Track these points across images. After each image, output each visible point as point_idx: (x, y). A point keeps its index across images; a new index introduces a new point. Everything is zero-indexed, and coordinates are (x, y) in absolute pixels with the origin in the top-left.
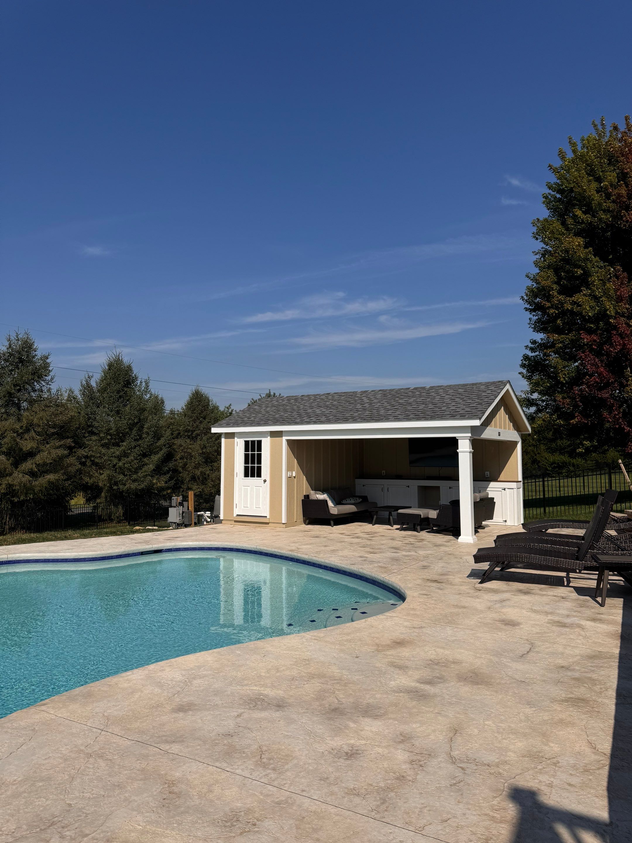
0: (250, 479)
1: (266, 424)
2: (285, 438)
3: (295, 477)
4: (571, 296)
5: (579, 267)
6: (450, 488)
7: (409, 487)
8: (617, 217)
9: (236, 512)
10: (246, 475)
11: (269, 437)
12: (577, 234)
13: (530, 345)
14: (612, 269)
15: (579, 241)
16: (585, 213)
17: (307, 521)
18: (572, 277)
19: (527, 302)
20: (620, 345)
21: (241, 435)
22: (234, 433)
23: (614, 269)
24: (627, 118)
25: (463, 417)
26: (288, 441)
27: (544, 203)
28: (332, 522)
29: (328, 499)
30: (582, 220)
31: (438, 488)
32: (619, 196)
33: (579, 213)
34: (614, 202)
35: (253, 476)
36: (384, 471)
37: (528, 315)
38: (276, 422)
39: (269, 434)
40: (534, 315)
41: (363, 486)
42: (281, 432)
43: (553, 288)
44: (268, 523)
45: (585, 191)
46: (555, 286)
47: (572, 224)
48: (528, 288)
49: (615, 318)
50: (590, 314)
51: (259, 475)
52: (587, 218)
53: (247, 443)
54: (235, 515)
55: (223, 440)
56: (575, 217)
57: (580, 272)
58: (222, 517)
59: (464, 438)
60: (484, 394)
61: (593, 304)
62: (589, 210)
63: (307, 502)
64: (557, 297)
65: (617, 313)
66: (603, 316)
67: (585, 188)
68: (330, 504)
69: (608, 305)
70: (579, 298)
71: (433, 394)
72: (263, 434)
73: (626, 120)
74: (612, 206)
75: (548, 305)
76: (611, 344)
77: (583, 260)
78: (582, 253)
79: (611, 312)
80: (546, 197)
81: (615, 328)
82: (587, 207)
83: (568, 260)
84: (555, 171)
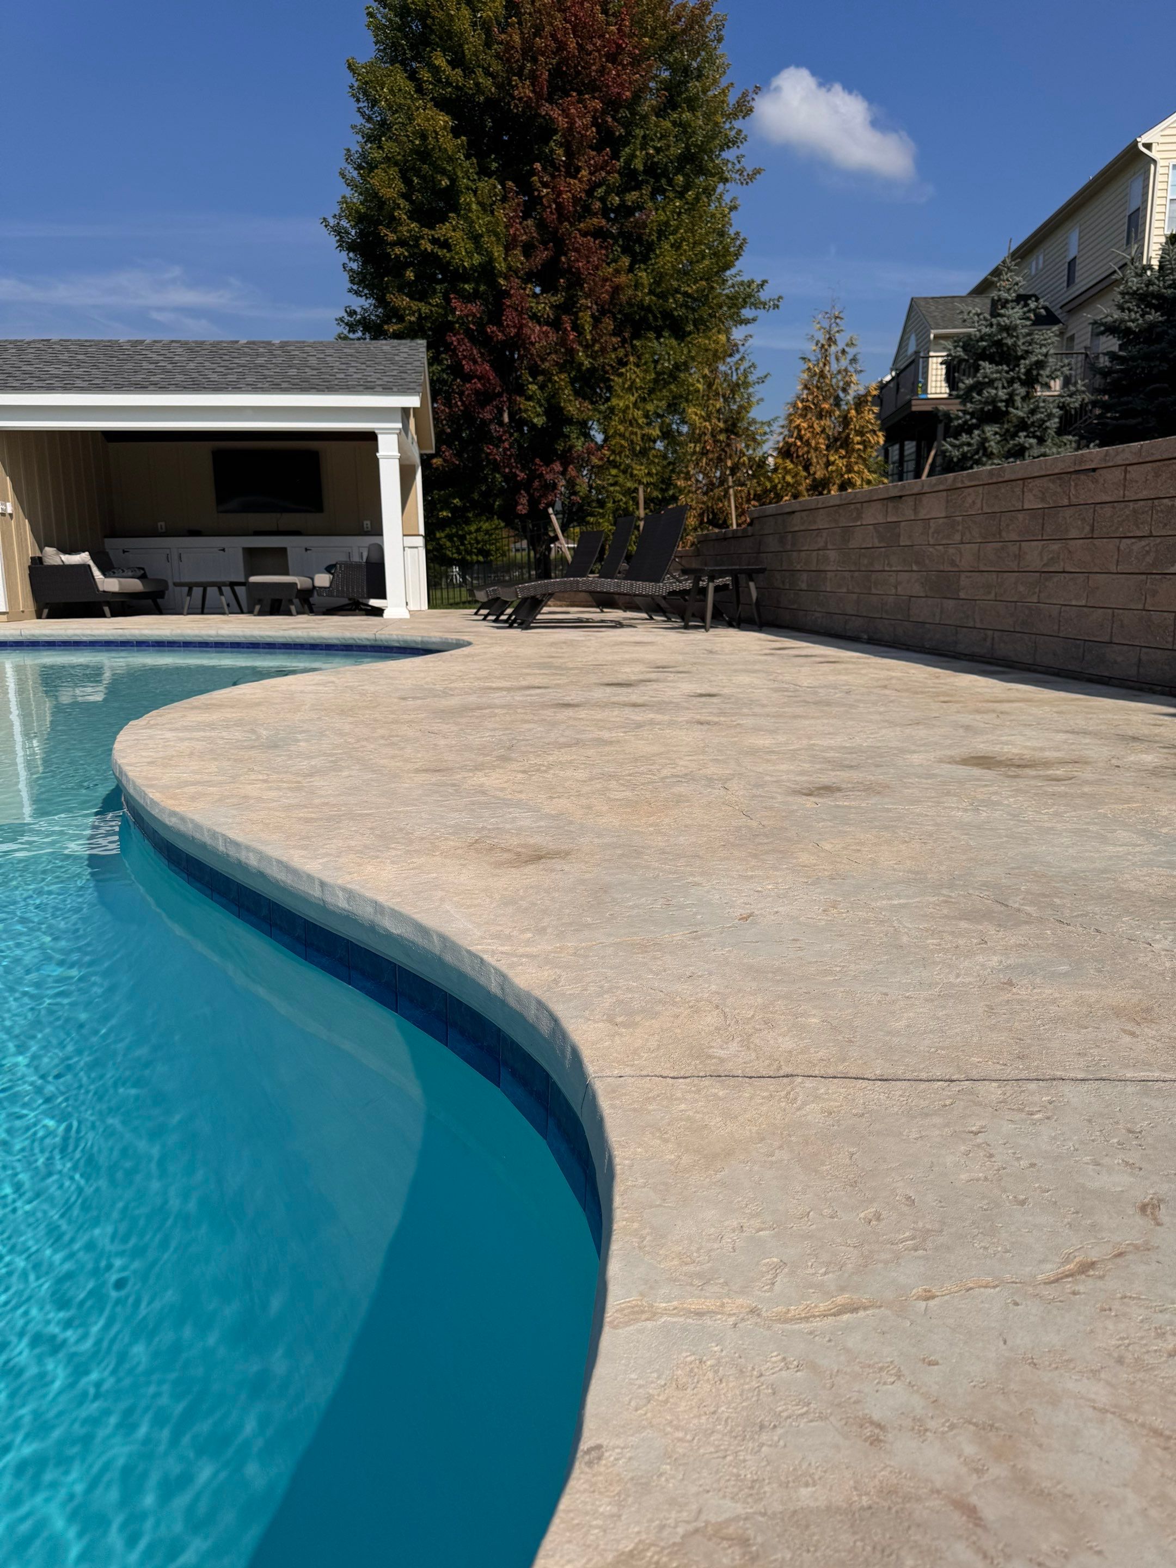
3: (11, 515)
4: (432, 227)
5: (444, 172)
6: (306, 550)
7: (223, 550)
8: (504, 86)
12: (442, 104)
13: (347, 318)
14: (499, 187)
15: (443, 119)
16: (453, 64)
17: (46, 611)
18: (432, 190)
19: (335, 231)
20: (515, 326)
23: (503, 186)
25: (387, 390)
27: (368, 26)
28: (106, 609)
29: (91, 563)
30: (447, 78)
31: (283, 551)
32: (509, 47)
33: (440, 61)
34: (498, 56)
36: (163, 524)
37: (343, 256)
40: (350, 259)
41: (124, 552)
43: (399, 204)
45: (451, 18)
46: (402, 202)
47: (431, 83)
48: (344, 200)
49: (506, 278)
50: (466, 264)
52: (457, 75)
56: (435, 70)
57: (445, 182)
59: (388, 431)
60: (397, 358)
61: (470, 246)
62: (458, 61)
63: (37, 569)
64: (408, 225)
65: (509, 268)
66: (487, 272)
67: (452, 13)
68: (97, 574)
69: (498, 252)
70: (443, 231)
74: (496, 67)
75: (392, 237)
76: (499, 324)
77: (451, 159)
78: (450, 144)
79: (501, 266)
80: (370, 15)
81: (506, 294)
82: (455, 53)
83: (424, 155)
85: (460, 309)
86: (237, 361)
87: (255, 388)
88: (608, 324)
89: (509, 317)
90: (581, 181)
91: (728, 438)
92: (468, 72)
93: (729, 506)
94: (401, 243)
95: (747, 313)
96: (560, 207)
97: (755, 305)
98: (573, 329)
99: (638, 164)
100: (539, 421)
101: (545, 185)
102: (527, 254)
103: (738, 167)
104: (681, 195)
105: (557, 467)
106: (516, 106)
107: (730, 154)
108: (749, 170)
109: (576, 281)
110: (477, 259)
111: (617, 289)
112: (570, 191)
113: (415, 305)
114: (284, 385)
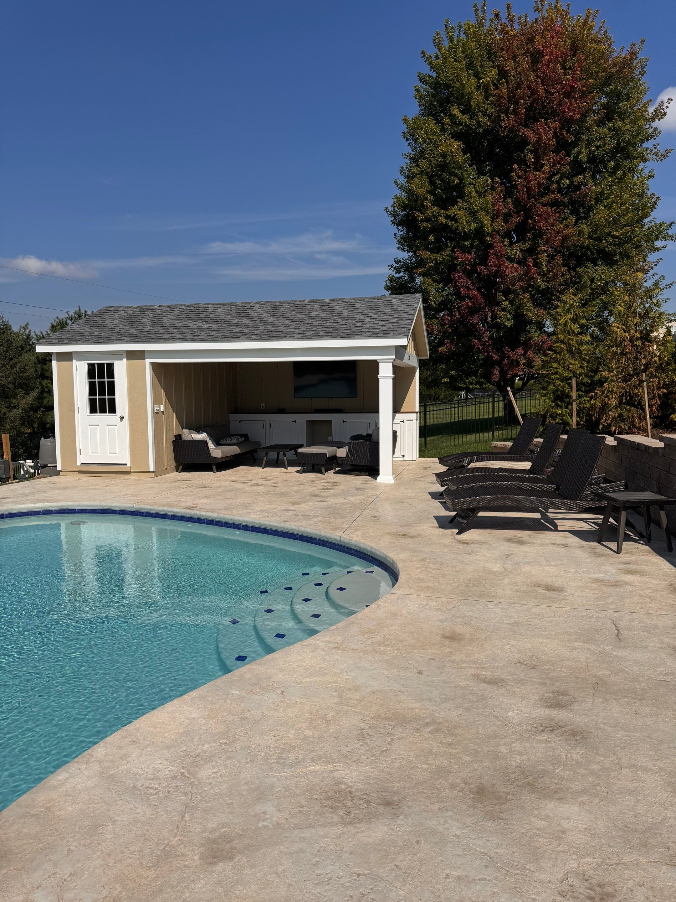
0: (98, 416)
1: (120, 341)
2: (148, 361)
3: (163, 412)
4: (446, 209)
5: (456, 175)
6: (343, 422)
7: (295, 422)
8: (496, 121)
9: (81, 459)
10: (93, 410)
11: (125, 360)
12: (457, 136)
13: (395, 265)
14: (490, 181)
15: (457, 145)
16: (463, 112)
17: (181, 467)
18: (449, 187)
19: (391, 214)
20: (495, 266)
21: (81, 356)
22: (71, 353)
23: (492, 180)
24: (508, 6)
25: (386, 335)
26: (152, 364)
27: (415, 97)
28: (214, 468)
29: (208, 439)
30: (460, 121)
31: (330, 422)
32: (500, 97)
33: (456, 111)
34: (492, 104)
35: (103, 411)
36: (264, 404)
37: (394, 229)
38: (134, 339)
39: (125, 355)
40: (399, 230)
41: (240, 422)
42: (143, 352)
43: (427, 198)
44: (129, 473)
45: (463, 85)
46: (429, 196)
47: (449, 125)
48: (396, 197)
49: (491, 236)
50: (466, 230)
51: (113, 410)
52: (465, 119)
53: (91, 368)
54: (79, 464)
55: (54, 363)
56: (452, 117)
57: (456, 181)
58: (59, 468)
59: (385, 361)
60: (399, 309)
61: (469, 218)
62: (467, 109)
63: (178, 442)
64: (432, 209)
65: (494, 230)
66: (480, 233)
67: (464, 82)
68: (211, 445)
69: (487, 221)
70: (453, 211)
71: (337, 307)
72: (118, 355)
73: (508, 8)
74: (492, 110)
75: (422, 217)
76: (485, 265)
77: (461, 168)
78: (461, 158)
79: (488, 229)
80: (417, 90)
81: (491, 246)
82: (465, 106)
83: (444, 167)
84: (428, 60)
85: (461, 257)
86: (299, 315)
87: (303, 337)
88: (559, 260)
89: (492, 260)
90: (544, 173)
91: (643, 343)
92: (473, 115)
93: (643, 391)
94: (427, 220)
95: (658, 244)
96: (528, 189)
97: (665, 238)
98: (534, 266)
99: (584, 157)
100: (509, 324)
101: (520, 177)
102: (506, 221)
103: (654, 150)
104: (613, 174)
105: (520, 351)
106: (503, 132)
107: (649, 144)
108: (662, 151)
109: (538, 235)
110: (473, 226)
111: (566, 238)
112: (536, 180)
113: (433, 256)
114: (322, 333)
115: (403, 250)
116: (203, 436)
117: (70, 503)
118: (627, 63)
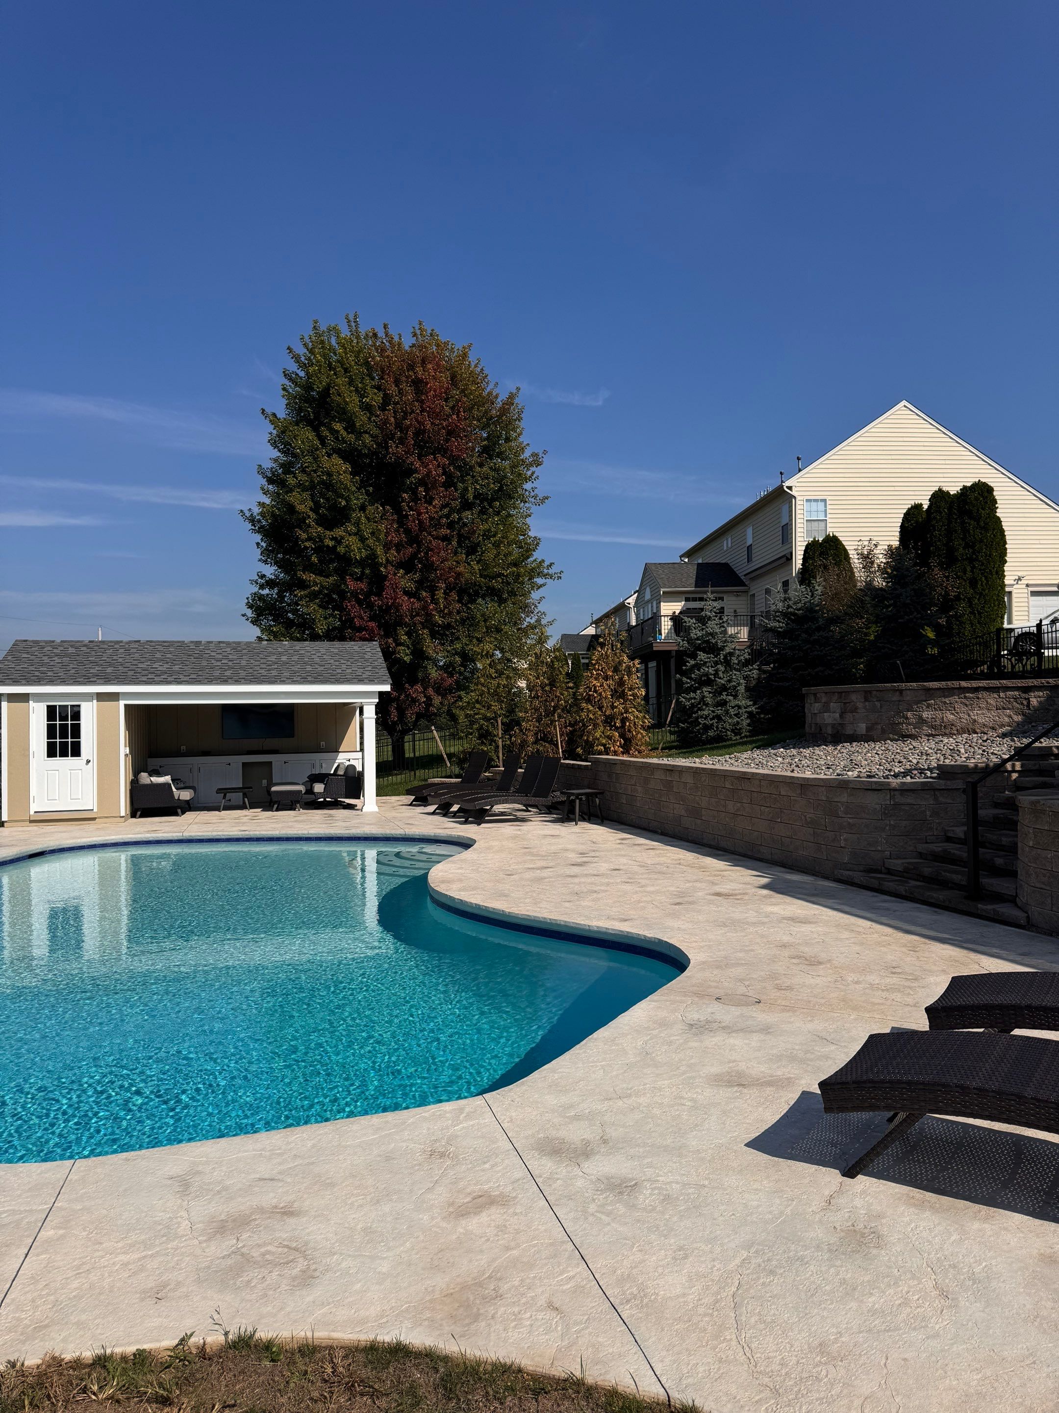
0: (59, 762)
1: (88, 682)
2: (122, 703)
3: (128, 755)
4: (331, 530)
5: (342, 496)
6: (285, 763)
7: (230, 765)
8: (382, 445)
9: (34, 808)
10: (51, 753)
11: (95, 701)
12: (343, 456)
14: (380, 508)
15: (344, 465)
16: (347, 430)
17: (136, 814)
18: (334, 507)
19: (248, 519)
20: (391, 598)
21: (39, 697)
22: (28, 694)
23: (384, 509)
24: (385, 326)
25: (371, 681)
26: (126, 706)
27: (283, 396)
28: (179, 811)
29: (171, 782)
30: (343, 438)
31: (270, 764)
32: (386, 423)
33: (338, 426)
34: (378, 427)
35: (64, 754)
38: (107, 681)
39: (95, 697)
40: (262, 540)
41: (160, 767)
42: (118, 694)
43: (309, 515)
44: (94, 819)
45: (347, 403)
46: (311, 513)
47: (331, 440)
49: (385, 566)
50: (356, 556)
51: (76, 752)
52: (350, 437)
53: (51, 711)
54: (32, 813)
55: (4, 704)
56: (334, 432)
57: (343, 503)
58: (5, 818)
59: (369, 704)
60: (366, 656)
61: (360, 545)
62: (350, 427)
63: (135, 787)
64: (315, 528)
65: (387, 560)
66: (371, 561)
67: (346, 398)
68: (174, 789)
69: (379, 551)
70: (339, 532)
72: (88, 697)
73: (385, 328)
74: (377, 432)
75: (304, 536)
76: (380, 595)
77: (346, 488)
78: (346, 478)
79: (382, 559)
80: (284, 389)
81: (385, 577)
82: (348, 422)
83: (328, 486)
84: (297, 358)
85: (351, 585)
88: (454, 596)
89: (387, 593)
90: (434, 507)
91: (551, 689)
92: (359, 434)
93: (555, 729)
94: (309, 539)
95: (539, 581)
96: (421, 522)
97: (545, 576)
98: (432, 602)
99: (470, 496)
100: (407, 659)
101: (411, 509)
102: (398, 551)
103: (532, 494)
104: (498, 513)
105: (419, 687)
106: (391, 458)
107: (528, 486)
108: (541, 496)
109: (429, 567)
110: (364, 553)
111: (459, 575)
112: (427, 513)
113: (319, 579)
115: (265, 562)
116: (167, 779)
117: (113, 837)
118: (504, 410)
